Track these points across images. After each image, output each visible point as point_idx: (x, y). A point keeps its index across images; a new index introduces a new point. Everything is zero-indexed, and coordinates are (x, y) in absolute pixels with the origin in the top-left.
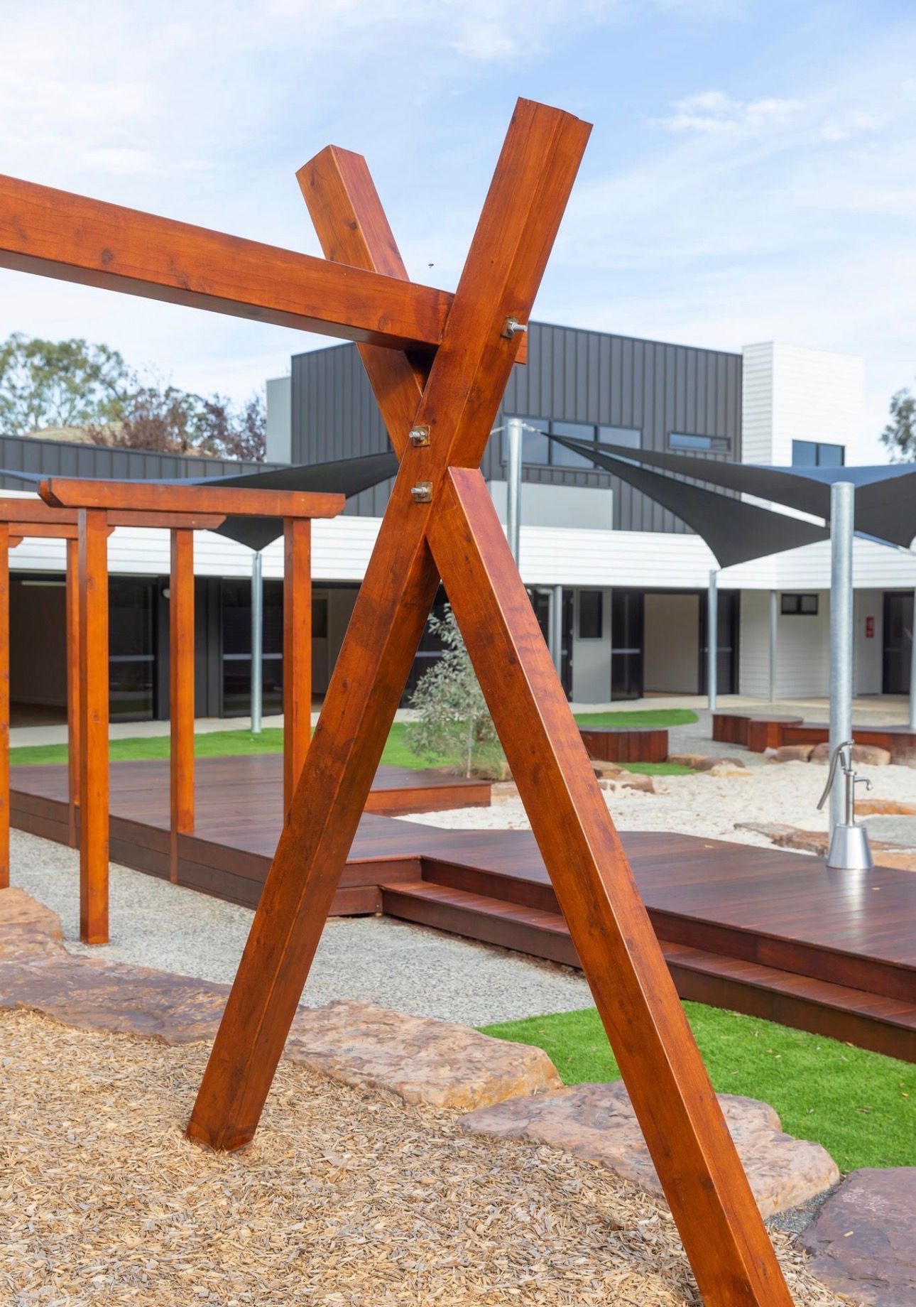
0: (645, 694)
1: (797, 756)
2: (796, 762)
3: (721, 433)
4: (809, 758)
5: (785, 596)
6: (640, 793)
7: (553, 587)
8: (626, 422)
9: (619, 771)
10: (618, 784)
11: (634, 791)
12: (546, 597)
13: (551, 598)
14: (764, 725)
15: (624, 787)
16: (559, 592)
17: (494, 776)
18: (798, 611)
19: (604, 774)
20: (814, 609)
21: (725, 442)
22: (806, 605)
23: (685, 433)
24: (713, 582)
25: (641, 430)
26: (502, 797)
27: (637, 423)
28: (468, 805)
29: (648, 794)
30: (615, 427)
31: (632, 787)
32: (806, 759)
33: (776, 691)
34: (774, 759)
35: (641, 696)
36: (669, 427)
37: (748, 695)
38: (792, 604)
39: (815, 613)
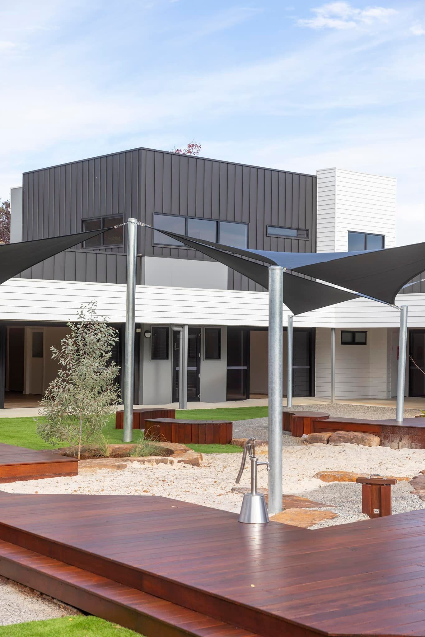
0: (250, 396)
1: (320, 440)
2: (319, 444)
3: (302, 226)
4: (328, 442)
5: (344, 332)
6: (190, 466)
7: (182, 326)
8: (238, 219)
9: (186, 451)
10: (176, 460)
11: (186, 465)
12: (178, 332)
13: (181, 333)
14: (302, 418)
15: (179, 462)
16: (186, 328)
17: (102, 453)
18: (353, 342)
19: (175, 452)
20: (364, 341)
21: (305, 232)
22: (358, 338)
23: (278, 227)
24: (291, 323)
25: (248, 224)
26: (93, 469)
27: (245, 220)
28: (60, 475)
29: (195, 467)
30: (230, 222)
31: (185, 462)
32: (326, 442)
33: (336, 394)
34: (306, 442)
35: (248, 398)
36: (267, 222)
37: (320, 397)
38: (349, 338)
39: (365, 343)
